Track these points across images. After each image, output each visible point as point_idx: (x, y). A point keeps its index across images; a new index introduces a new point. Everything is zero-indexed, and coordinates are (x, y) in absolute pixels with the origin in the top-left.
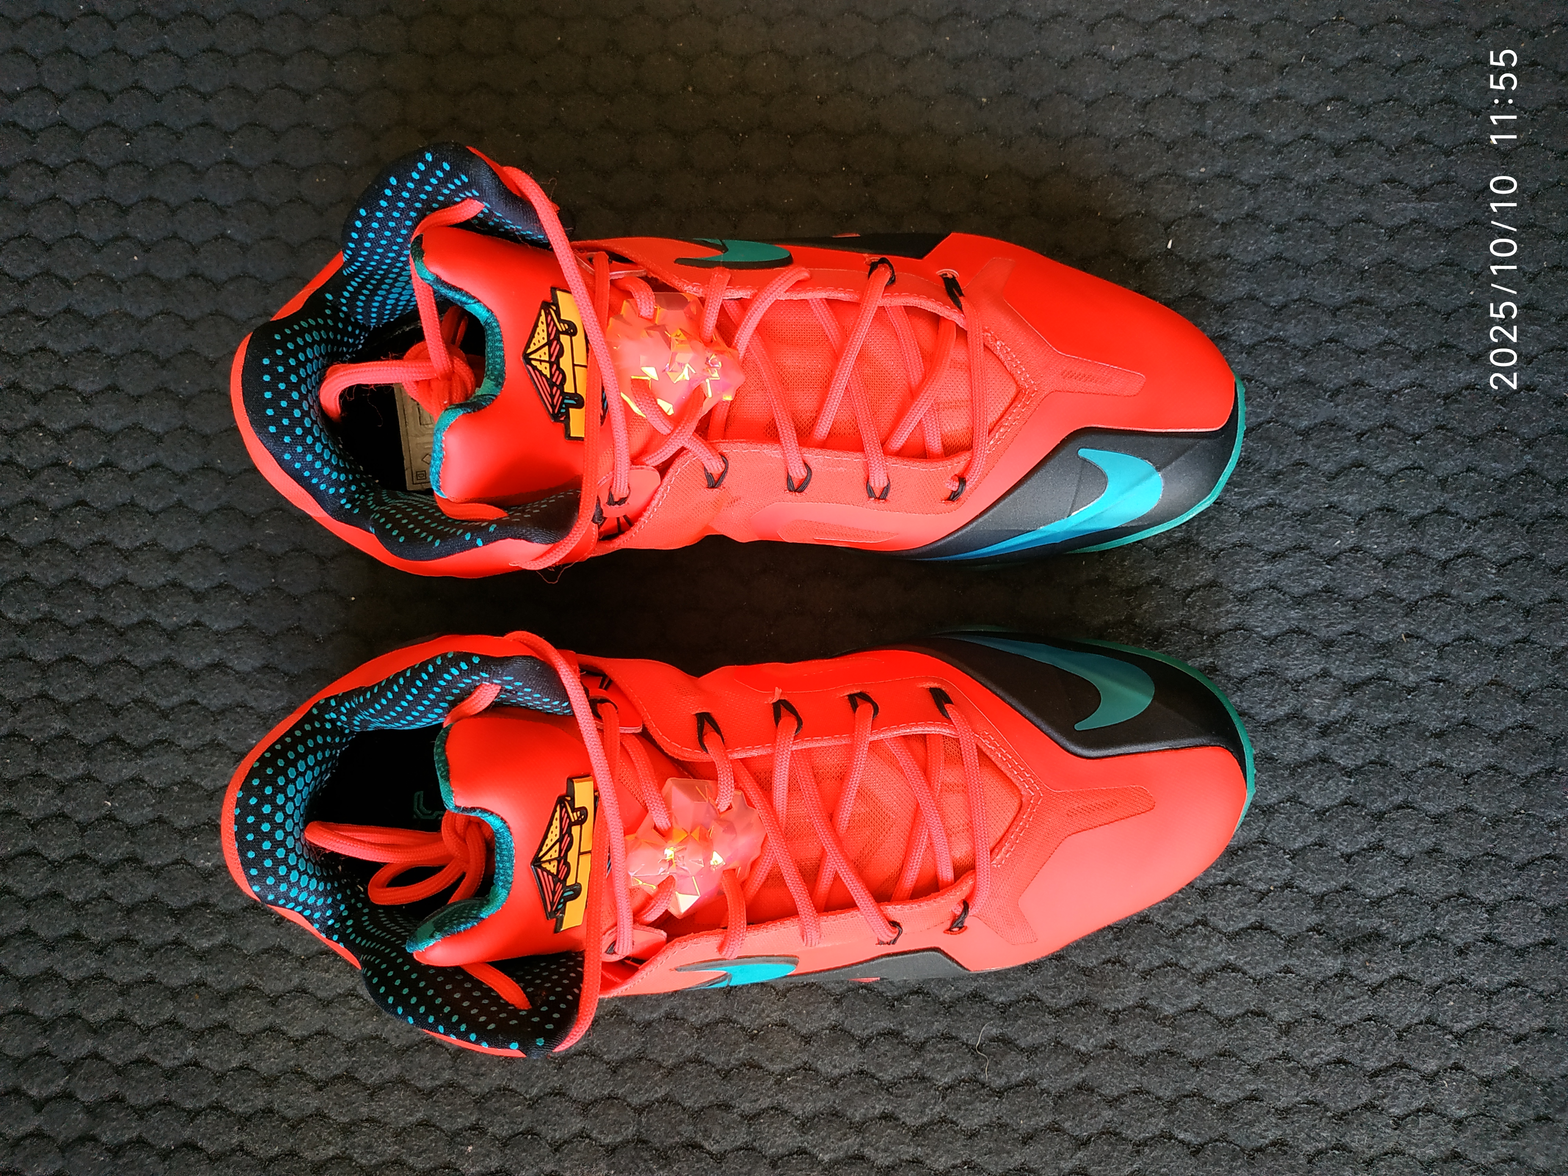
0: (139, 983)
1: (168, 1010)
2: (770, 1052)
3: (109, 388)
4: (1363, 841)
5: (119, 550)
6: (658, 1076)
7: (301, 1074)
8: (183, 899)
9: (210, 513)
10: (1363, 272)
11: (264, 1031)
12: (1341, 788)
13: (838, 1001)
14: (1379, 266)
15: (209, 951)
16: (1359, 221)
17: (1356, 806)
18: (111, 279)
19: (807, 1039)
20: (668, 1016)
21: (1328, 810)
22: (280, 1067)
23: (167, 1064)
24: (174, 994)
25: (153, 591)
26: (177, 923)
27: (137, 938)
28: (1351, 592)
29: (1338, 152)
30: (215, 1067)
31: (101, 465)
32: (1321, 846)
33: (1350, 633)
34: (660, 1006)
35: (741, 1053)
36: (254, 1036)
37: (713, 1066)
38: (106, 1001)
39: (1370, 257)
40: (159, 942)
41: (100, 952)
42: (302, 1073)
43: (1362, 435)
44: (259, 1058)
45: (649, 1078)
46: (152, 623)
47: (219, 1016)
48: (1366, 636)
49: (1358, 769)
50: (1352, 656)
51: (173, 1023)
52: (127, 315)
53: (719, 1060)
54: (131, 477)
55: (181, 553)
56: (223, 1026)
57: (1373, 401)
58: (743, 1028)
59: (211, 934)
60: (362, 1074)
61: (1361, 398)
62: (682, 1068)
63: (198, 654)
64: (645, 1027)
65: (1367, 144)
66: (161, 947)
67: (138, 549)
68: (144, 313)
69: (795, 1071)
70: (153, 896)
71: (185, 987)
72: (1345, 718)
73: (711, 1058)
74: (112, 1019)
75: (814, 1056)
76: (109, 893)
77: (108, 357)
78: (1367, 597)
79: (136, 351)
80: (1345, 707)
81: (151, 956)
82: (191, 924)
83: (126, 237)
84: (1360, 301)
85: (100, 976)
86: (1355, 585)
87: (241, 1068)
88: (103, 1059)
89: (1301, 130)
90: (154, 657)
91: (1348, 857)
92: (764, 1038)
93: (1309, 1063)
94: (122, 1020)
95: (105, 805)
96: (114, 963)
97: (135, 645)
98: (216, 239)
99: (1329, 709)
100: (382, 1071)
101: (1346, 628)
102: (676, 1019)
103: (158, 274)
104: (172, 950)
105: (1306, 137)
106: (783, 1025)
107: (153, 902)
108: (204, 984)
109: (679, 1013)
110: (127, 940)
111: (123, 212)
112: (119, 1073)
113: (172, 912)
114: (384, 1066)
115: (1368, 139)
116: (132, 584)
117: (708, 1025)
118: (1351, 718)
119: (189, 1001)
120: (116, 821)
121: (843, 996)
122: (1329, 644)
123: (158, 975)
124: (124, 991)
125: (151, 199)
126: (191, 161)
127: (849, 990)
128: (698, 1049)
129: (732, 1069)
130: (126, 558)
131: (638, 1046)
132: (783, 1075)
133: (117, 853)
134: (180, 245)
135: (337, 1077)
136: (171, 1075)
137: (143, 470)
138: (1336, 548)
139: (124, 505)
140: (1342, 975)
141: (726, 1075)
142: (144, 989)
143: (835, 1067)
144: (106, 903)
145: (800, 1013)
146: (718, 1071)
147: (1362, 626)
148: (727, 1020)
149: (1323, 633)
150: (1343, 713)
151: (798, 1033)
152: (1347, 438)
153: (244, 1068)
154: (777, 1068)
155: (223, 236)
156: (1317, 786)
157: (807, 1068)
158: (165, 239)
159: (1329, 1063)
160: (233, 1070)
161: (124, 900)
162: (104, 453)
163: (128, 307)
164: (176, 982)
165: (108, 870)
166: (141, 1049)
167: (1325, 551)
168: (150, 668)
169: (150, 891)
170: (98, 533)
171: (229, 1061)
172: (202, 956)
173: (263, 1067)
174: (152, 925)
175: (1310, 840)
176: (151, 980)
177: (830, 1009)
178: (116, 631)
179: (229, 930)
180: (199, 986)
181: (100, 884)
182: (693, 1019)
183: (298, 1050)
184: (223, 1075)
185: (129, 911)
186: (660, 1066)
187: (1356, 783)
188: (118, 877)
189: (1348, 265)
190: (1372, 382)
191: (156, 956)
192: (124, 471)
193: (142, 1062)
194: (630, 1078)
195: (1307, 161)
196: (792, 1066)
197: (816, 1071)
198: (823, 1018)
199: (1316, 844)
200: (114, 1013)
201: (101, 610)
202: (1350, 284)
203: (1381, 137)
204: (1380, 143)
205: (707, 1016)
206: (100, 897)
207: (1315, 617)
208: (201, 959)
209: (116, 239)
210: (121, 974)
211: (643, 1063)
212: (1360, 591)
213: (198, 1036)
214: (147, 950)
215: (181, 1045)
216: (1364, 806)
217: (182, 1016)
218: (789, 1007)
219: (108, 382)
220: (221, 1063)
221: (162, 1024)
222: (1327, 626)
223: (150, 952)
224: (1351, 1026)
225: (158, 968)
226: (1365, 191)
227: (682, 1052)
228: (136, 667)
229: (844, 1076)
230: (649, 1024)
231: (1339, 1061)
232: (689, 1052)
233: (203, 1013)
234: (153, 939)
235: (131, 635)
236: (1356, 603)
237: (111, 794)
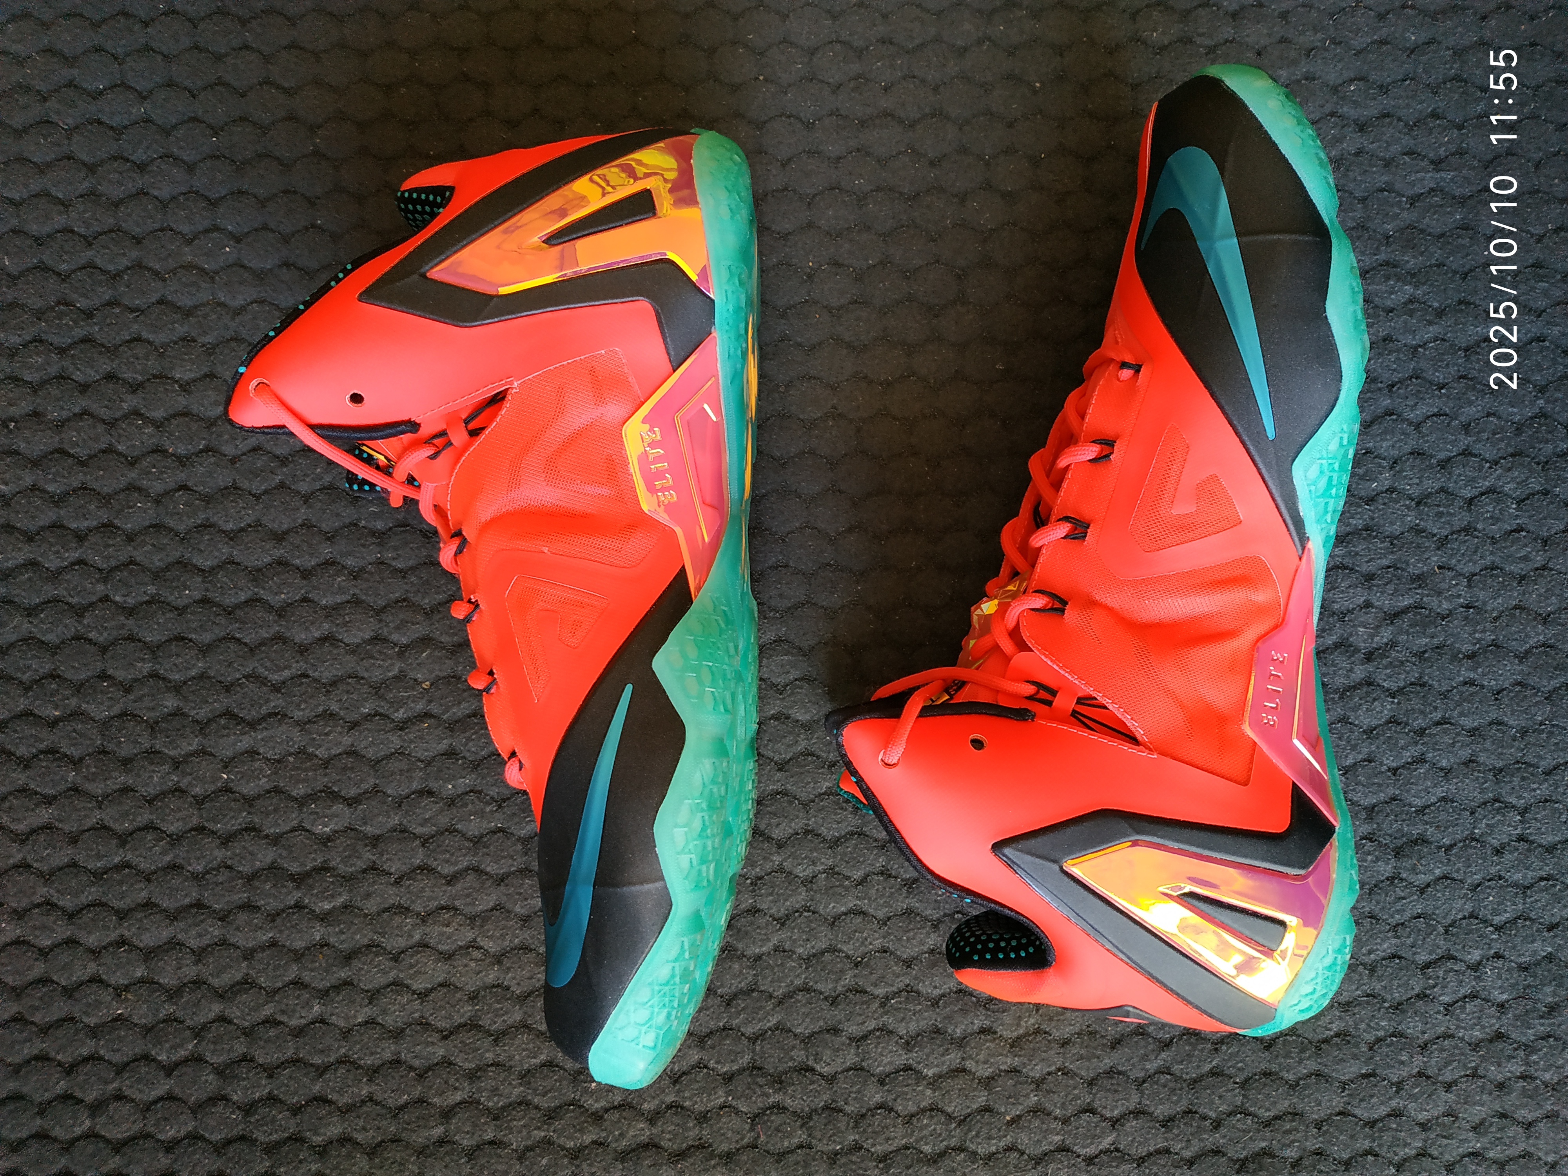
0: (263, 948)
1: (293, 972)
2: (874, 977)
3: (206, 376)
4: (1407, 756)
5: (224, 532)
6: (770, 1005)
7: (425, 1025)
8: (303, 864)
9: (313, 493)
10: (1388, 237)
11: (388, 986)
12: (1386, 709)
13: (935, 927)
14: (1402, 230)
15: (329, 913)
16: (1382, 190)
17: (1399, 724)
18: (203, 270)
19: (908, 963)
20: (776, 949)
21: (1375, 729)
22: (405, 1020)
23: (294, 1022)
24: (298, 956)
25: (259, 570)
26: (298, 887)
27: (258, 904)
28: (1388, 529)
29: (1362, 127)
30: (342, 1024)
31: (201, 451)
32: (1370, 761)
33: (1389, 567)
34: (768, 940)
35: (848, 979)
36: (378, 991)
37: (821, 993)
38: (231, 967)
39: (1395, 223)
40: (281, 906)
41: (221, 919)
42: (427, 1024)
43: (1393, 386)
44: (384, 1012)
45: (761, 1008)
46: (259, 600)
47: (343, 974)
48: (1403, 570)
49: (1401, 690)
50: (1390, 588)
51: (298, 983)
52: (222, 305)
53: (826, 987)
54: (233, 461)
55: (286, 532)
56: (347, 983)
57: (1401, 356)
58: (847, 957)
59: (333, 896)
60: (485, 1022)
61: (1390, 352)
62: (792, 997)
63: (307, 629)
64: (755, 960)
65: (1388, 120)
66: (283, 911)
67: (242, 530)
68: (239, 301)
69: (898, 993)
70: (273, 863)
71: (308, 949)
72: (1387, 644)
73: (819, 986)
74: (238, 983)
75: (916, 978)
76: (229, 863)
77: (203, 346)
78: (1402, 533)
79: (232, 339)
80: (1386, 634)
81: (273, 921)
82: (312, 887)
83: (216, 228)
84: (1387, 263)
85: (224, 943)
86: (1392, 523)
87: (367, 1022)
88: (230, 1022)
89: (1328, 108)
90: (264, 634)
91: (1394, 771)
92: (867, 965)
93: (1366, 959)
94: (247, 984)
95: (222, 778)
96: (237, 929)
97: (245, 623)
98: (307, 228)
99: (1372, 636)
100: (505, 1018)
101: (1385, 562)
102: (784, 951)
103: (251, 265)
104: (294, 913)
105: (1332, 114)
106: (885, 952)
107: (273, 868)
108: (327, 945)
109: (787, 946)
110: (249, 907)
111: (212, 204)
112: (246, 1034)
113: (292, 877)
114: (506, 1013)
115: (1388, 115)
116: (238, 564)
117: (814, 955)
118: (1392, 644)
119: (313, 962)
120: (232, 793)
121: (939, 921)
122: (1370, 577)
123: (282, 938)
124: (249, 955)
125: (240, 192)
126: (278, 154)
127: (945, 915)
128: (806, 978)
129: (839, 995)
130: (231, 539)
131: (750, 979)
132: (887, 998)
133: (234, 825)
134: (271, 235)
135: (463, 1025)
136: (299, 1032)
137: (244, 454)
138: (1373, 490)
139: (226, 488)
140: (1393, 878)
141: (834, 1001)
142: (268, 952)
143: (935, 987)
144: (227, 872)
145: (900, 940)
146: (826, 998)
147: (1399, 560)
148: (832, 950)
149: (1365, 568)
150: (1385, 640)
151: (899, 958)
152: (1380, 389)
153: (370, 1022)
154: (881, 991)
155: (313, 226)
156: (1364, 708)
157: (909, 990)
158: (256, 230)
159: (1384, 959)
160: (359, 1024)
161: (245, 868)
162: (204, 439)
163: (222, 297)
164: (299, 944)
165: (226, 840)
166: (267, 1011)
167: (1363, 493)
168: (261, 644)
169: (269, 860)
170: (202, 516)
171: (355, 1017)
172: (324, 918)
173: (389, 1021)
174: (273, 891)
175: (1360, 757)
176: (273, 944)
177: (928, 934)
178: (224, 610)
179: (350, 891)
180: (322, 946)
181: (220, 854)
182: (800, 950)
183: (421, 1003)
184: (349, 1030)
185: (251, 878)
186: (771, 996)
187: (1399, 703)
188: (237, 847)
189: (1374, 231)
190: (1400, 337)
191: (279, 921)
192: (225, 456)
193: (271, 1022)
194: (743, 1009)
195: (1334, 136)
196: (895, 989)
197: (918, 993)
198: (922, 943)
199: (1365, 760)
200: (239, 976)
201: (207, 590)
202: (1378, 248)
203: (1401, 113)
204: (1400, 119)
205: (813, 947)
206: (219, 867)
207: (1357, 554)
208: (322, 920)
209: (207, 231)
210: (244, 939)
211: (755, 994)
212: (1397, 528)
213: (324, 994)
214: (268, 915)
215: (307, 1005)
216: (1407, 724)
217: (306, 977)
218: (890, 934)
219: (206, 370)
220: (347, 1018)
221: (287, 985)
222: (1368, 562)
223: (273, 917)
224: (1402, 924)
225: (281, 932)
226: (1388, 163)
227: (792, 982)
228: (245, 644)
229: (943, 995)
230: (758, 958)
231: (1394, 956)
232: (798, 982)
233: (327, 971)
234: (273, 905)
235: (239, 613)
236: (1393, 539)
237: (226, 767)
